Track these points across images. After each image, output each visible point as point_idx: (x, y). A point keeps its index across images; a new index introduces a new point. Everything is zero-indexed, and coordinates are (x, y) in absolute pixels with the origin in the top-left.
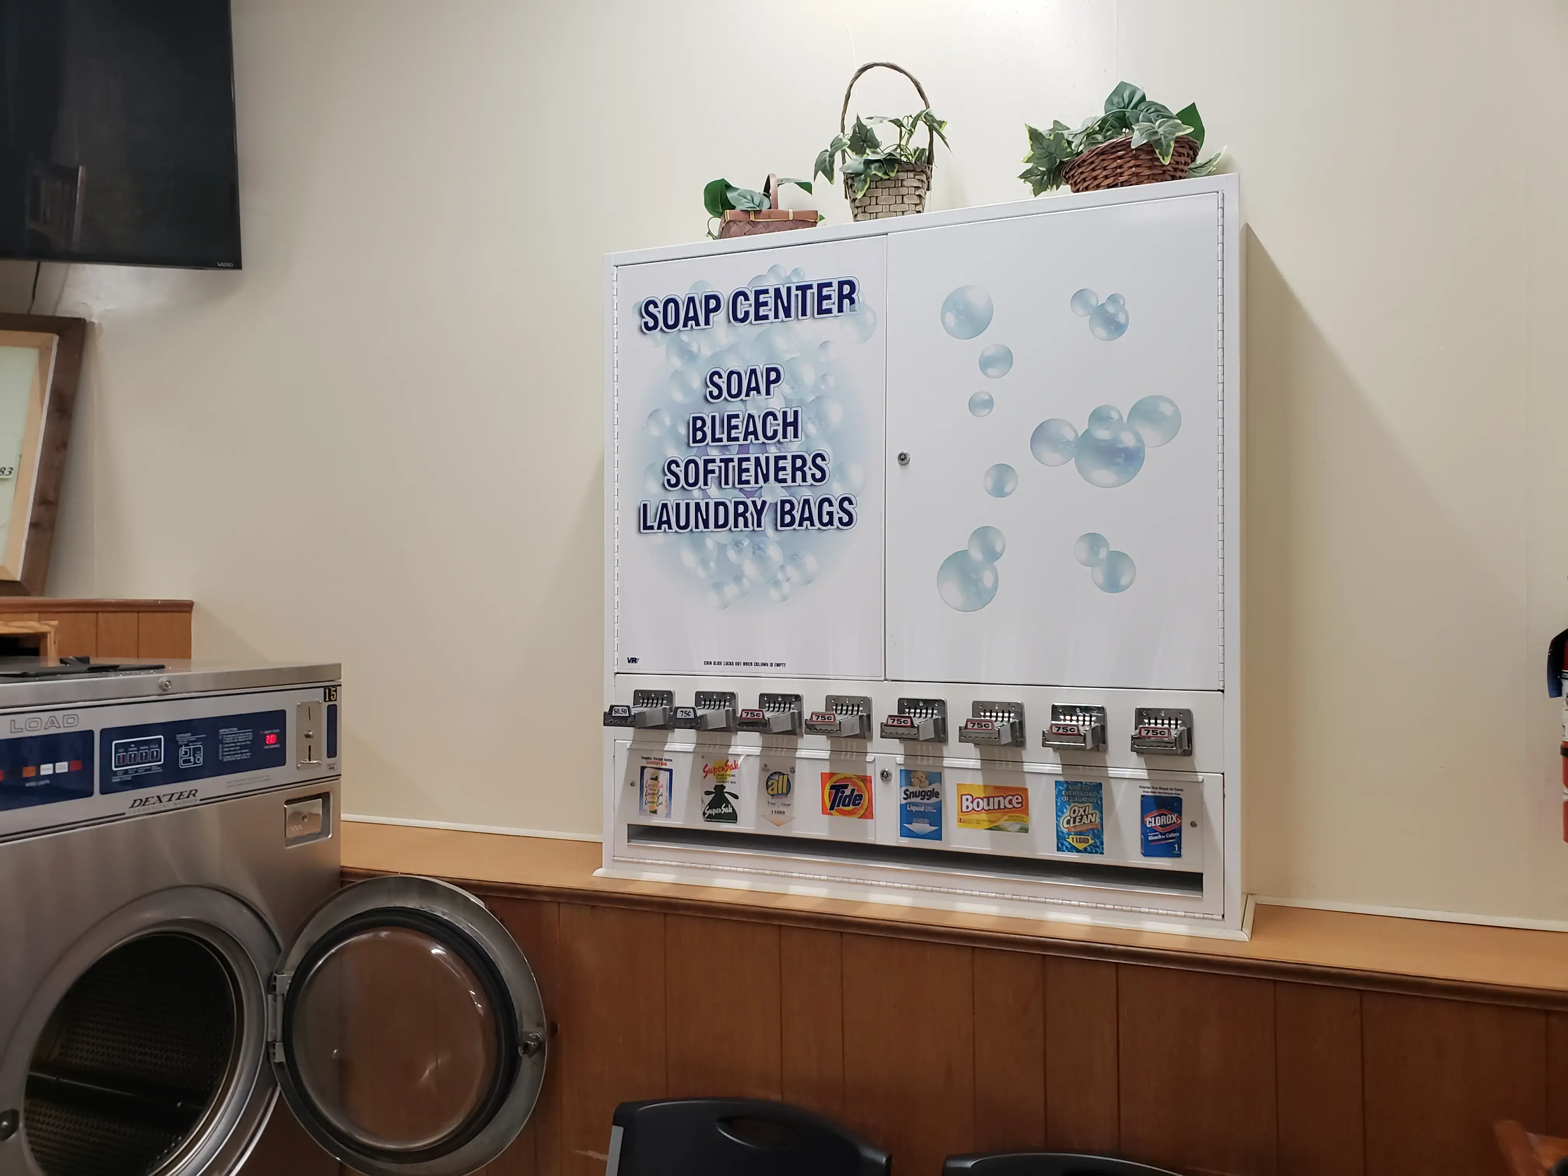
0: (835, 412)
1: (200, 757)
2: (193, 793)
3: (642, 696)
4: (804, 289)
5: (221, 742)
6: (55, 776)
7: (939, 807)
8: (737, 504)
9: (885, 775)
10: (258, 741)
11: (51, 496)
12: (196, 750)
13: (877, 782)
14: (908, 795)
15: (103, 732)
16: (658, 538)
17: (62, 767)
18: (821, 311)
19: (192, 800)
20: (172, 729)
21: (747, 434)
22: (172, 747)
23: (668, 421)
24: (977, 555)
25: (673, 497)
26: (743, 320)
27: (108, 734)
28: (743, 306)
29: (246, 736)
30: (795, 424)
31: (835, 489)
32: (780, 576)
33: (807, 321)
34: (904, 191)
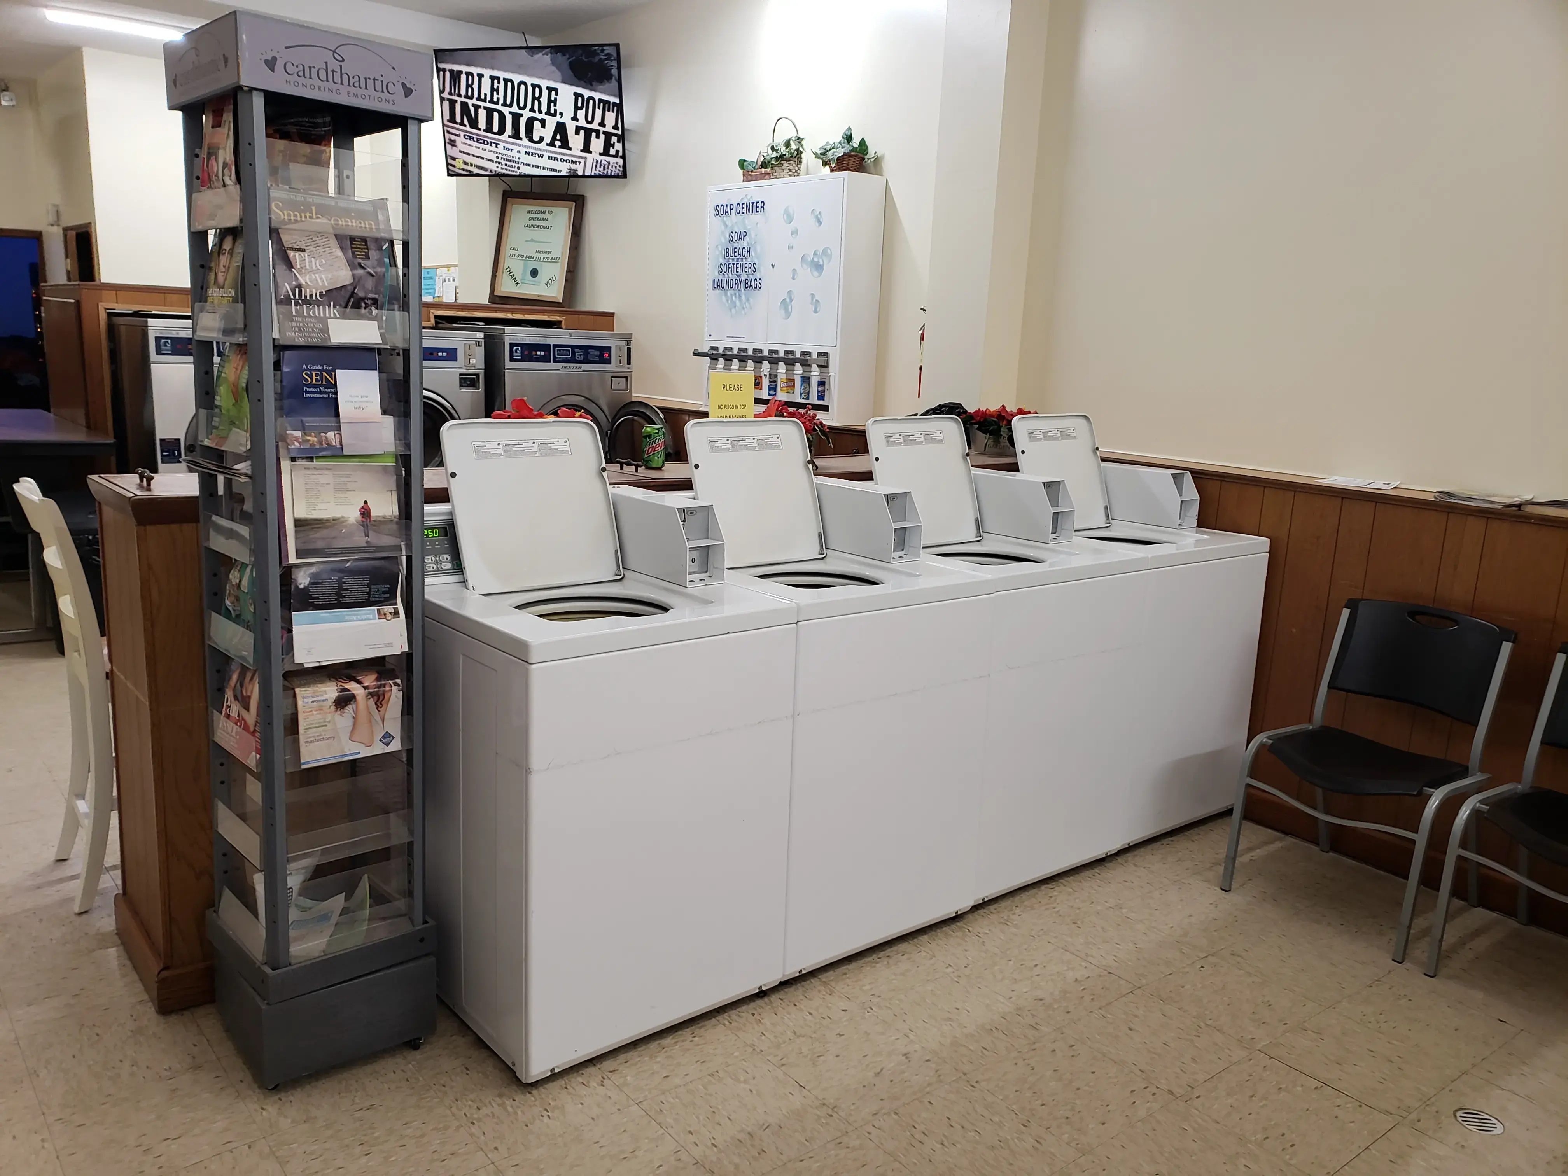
0: (759, 249)
1: (582, 357)
2: (580, 368)
3: (712, 348)
4: (753, 203)
5: (589, 353)
6: (540, 355)
7: (776, 385)
8: (736, 280)
9: (765, 375)
10: (602, 355)
11: (572, 270)
12: (581, 355)
13: (764, 377)
14: (770, 382)
15: (554, 345)
16: (717, 291)
17: (543, 353)
18: (757, 212)
19: (579, 370)
20: (573, 347)
21: (739, 254)
22: (574, 353)
23: (720, 249)
24: (788, 300)
25: (721, 277)
26: (739, 213)
27: (555, 346)
28: (740, 208)
29: (597, 353)
30: (749, 252)
31: (758, 275)
32: (745, 306)
33: (753, 215)
34: (783, 168)
